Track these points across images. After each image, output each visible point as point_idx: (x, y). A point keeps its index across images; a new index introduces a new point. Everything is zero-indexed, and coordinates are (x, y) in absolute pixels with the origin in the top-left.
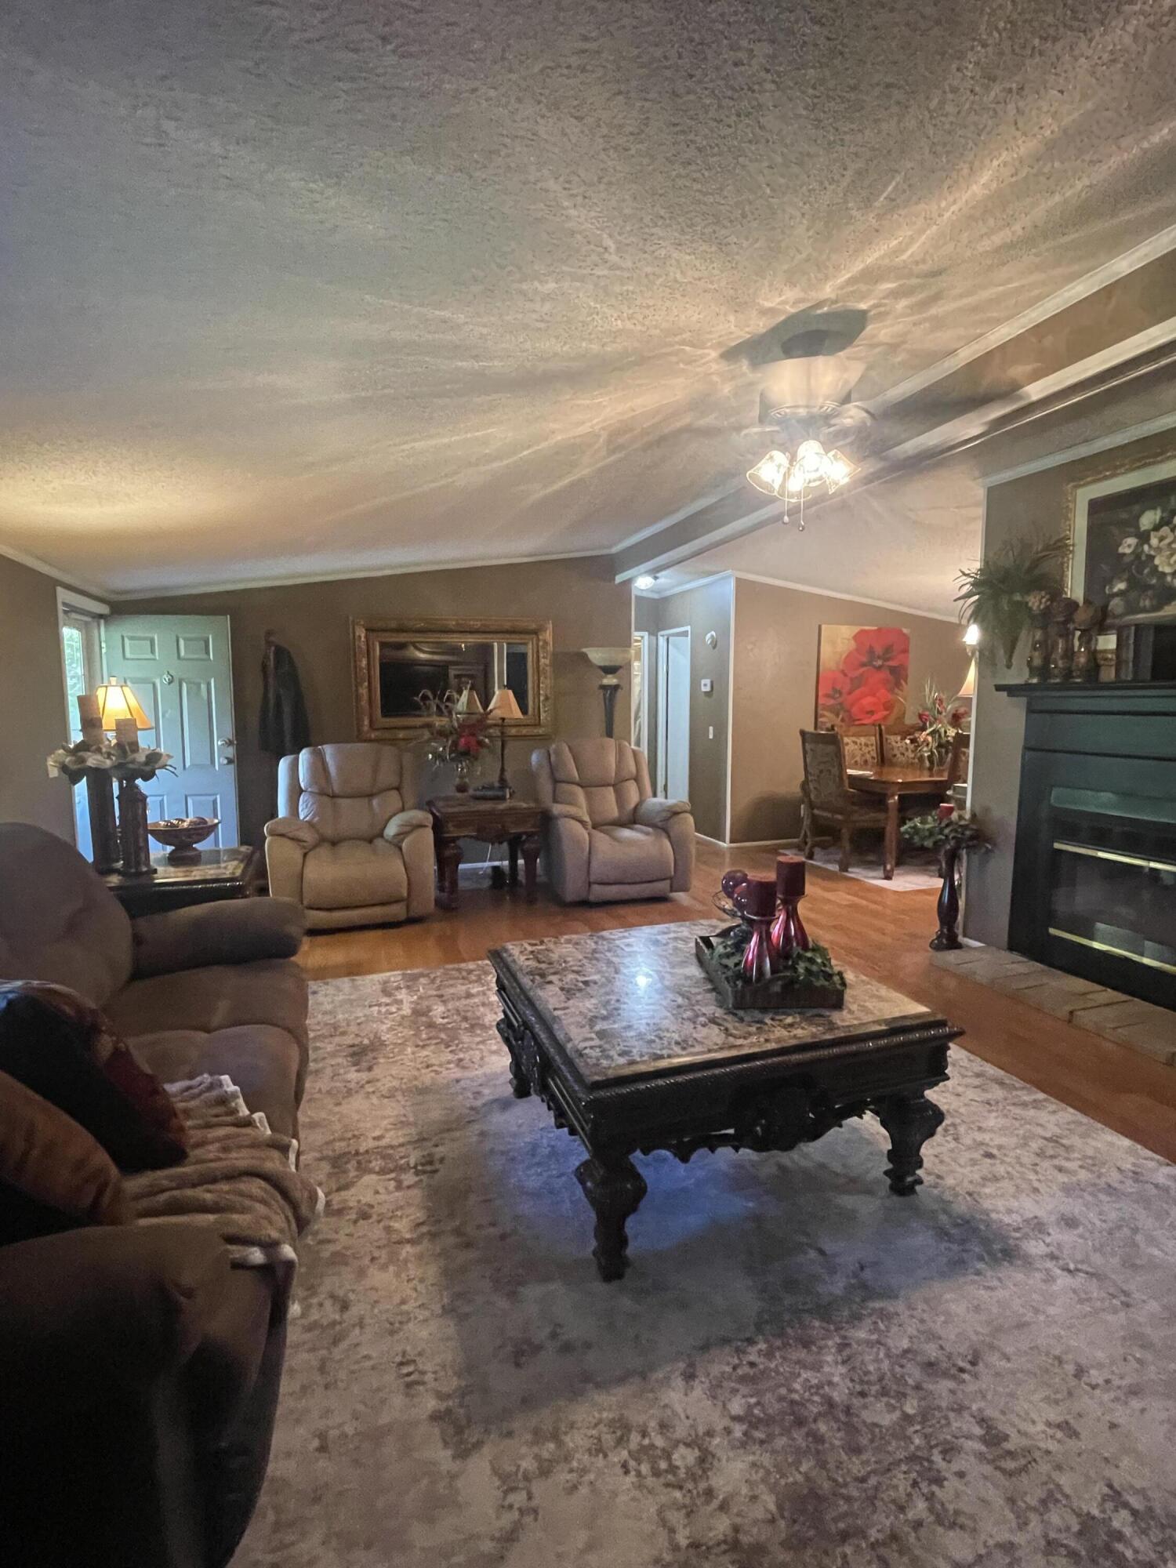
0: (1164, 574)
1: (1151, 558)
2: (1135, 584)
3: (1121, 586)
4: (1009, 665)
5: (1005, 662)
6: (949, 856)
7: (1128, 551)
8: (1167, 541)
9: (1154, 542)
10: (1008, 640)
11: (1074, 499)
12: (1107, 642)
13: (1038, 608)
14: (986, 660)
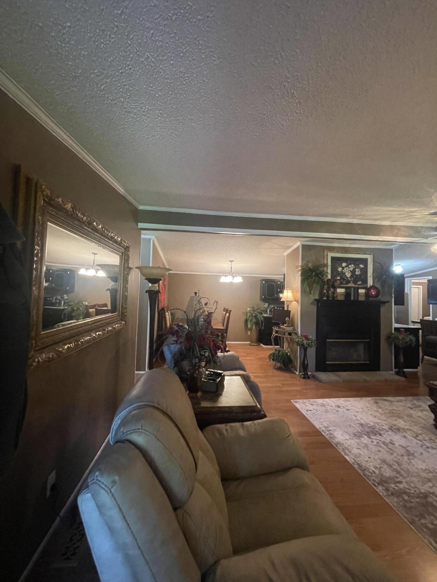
0: (347, 277)
1: (345, 273)
2: (341, 278)
3: (339, 278)
4: (311, 294)
5: (309, 292)
6: (305, 350)
7: (340, 270)
8: (348, 270)
9: (345, 270)
10: (311, 287)
11: (327, 255)
12: (340, 290)
13: (325, 280)
14: (303, 291)
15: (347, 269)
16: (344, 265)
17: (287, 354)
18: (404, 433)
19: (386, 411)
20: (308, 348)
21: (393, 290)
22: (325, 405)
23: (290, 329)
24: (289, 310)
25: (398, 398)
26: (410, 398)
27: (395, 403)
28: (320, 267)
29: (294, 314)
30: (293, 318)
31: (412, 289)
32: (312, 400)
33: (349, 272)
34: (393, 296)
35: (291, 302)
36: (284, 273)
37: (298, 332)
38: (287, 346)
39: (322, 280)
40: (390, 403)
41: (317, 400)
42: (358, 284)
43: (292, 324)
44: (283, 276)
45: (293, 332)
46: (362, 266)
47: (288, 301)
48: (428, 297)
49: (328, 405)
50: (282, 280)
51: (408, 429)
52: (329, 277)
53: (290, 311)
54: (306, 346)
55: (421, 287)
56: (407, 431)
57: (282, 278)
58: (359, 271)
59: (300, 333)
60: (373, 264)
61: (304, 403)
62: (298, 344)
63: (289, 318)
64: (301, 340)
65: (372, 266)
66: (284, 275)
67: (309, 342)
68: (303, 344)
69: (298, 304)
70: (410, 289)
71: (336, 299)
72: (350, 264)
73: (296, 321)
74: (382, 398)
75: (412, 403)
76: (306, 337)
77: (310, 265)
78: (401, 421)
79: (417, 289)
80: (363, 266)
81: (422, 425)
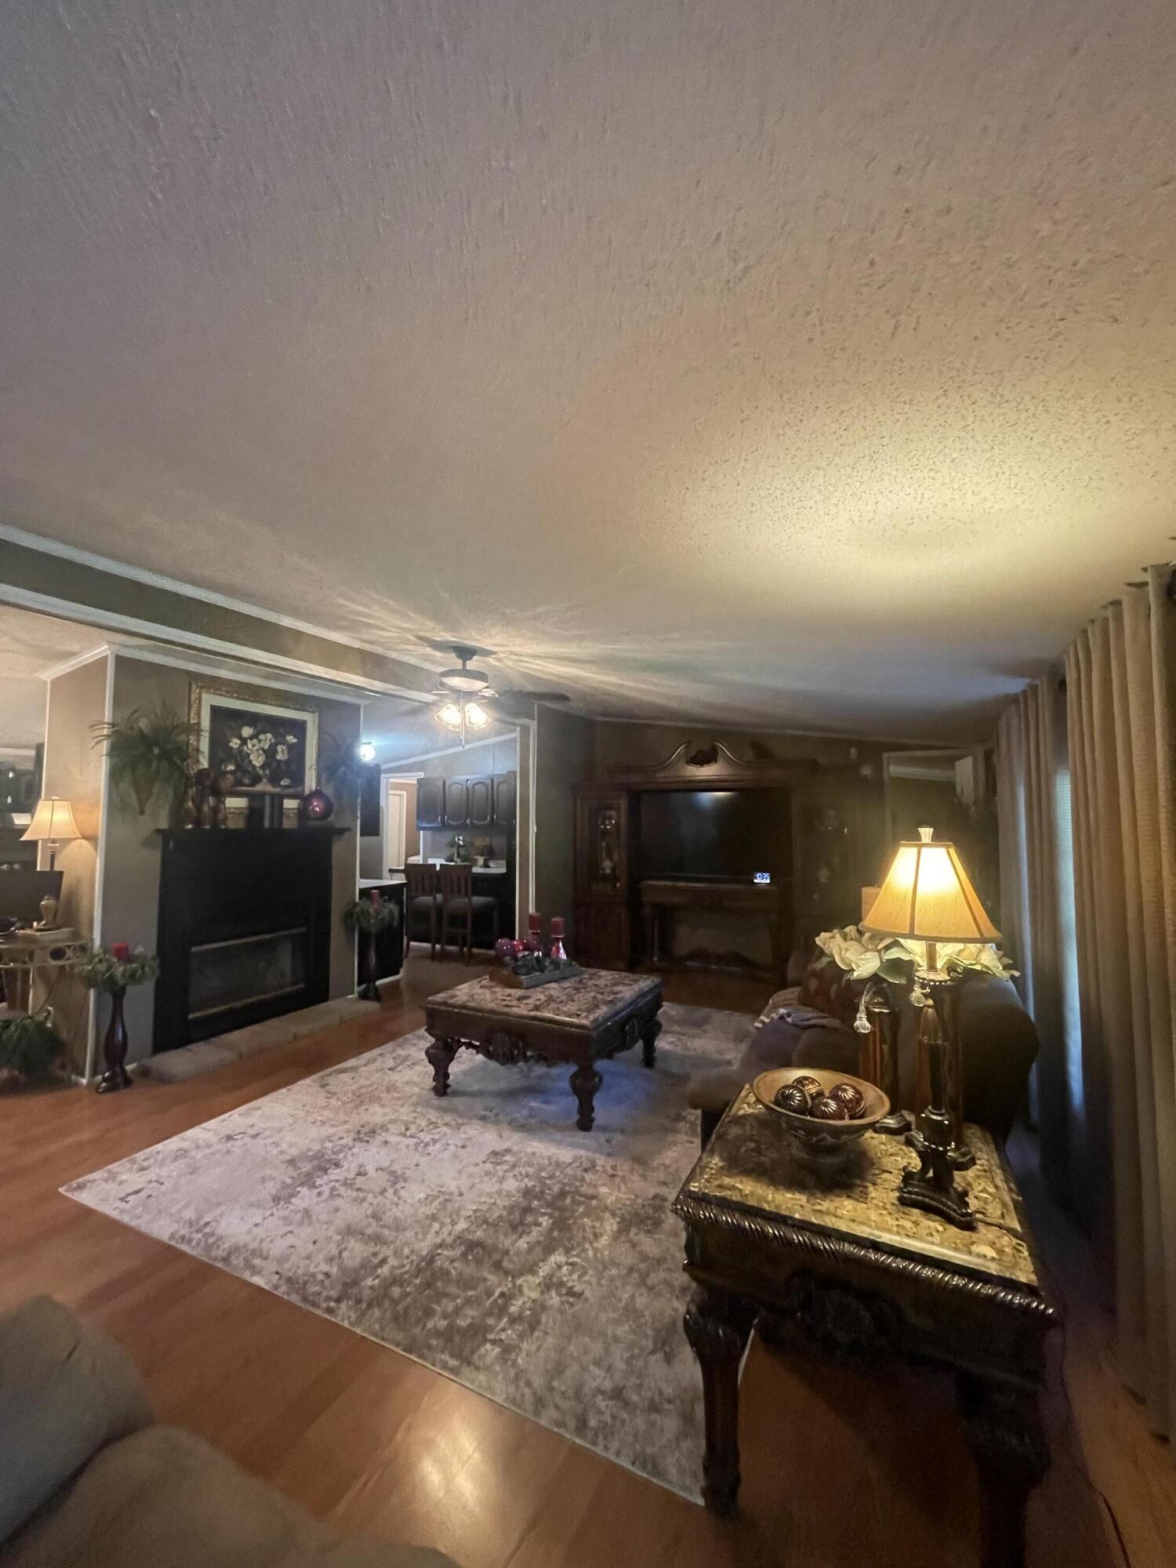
0: (255, 766)
1: (248, 755)
2: (238, 767)
4: (142, 812)
5: (137, 809)
6: (118, 995)
7: (236, 747)
8: (256, 747)
9: (250, 746)
10: (143, 791)
11: (200, 699)
12: (234, 803)
13: (192, 772)
14: (116, 807)
15: (254, 745)
16: (247, 731)
17: (41, 1025)
18: (383, 1134)
19: (345, 1099)
20: (129, 989)
21: (359, 800)
22: (186, 1151)
23: (59, 936)
24: (57, 868)
25: (367, 1055)
26: (390, 1046)
27: (364, 1069)
28: (174, 732)
29: (78, 881)
30: (73, 895)
31: (390, 797)
32: (140, 1156)
33: (261, 752)
34: (359, 814)
35: (67, 841)
36: (38, 740)
37: (92, 940)
38: (42, 997)
39: (180, 769)
40: (351, 1075)
41: (159, 1147)
42: (281, 786)
43: (68, 915)
44: (32, 753)
45: (69, 947)
46: (291, 739)
47: (54, 841)
48: (418, 816)
49: (198, 1147)
50: (30, 766)
51: (390, 1122)
52: (204, 763)
53: (61, 873)
54: (121, 981)
55: (405, 793)
56: (389, 1126)
57: (27, 758)
58: (286, 751)
59: (97, 942)
60: (319, 737)
61: (112, 1177)
62: (90, 981)
63: (57, 896)
64: (102, 967)
65: (315, 742)
66: (39, 748)
67: (134, 965)
68: (111, 979)
69: (96, 850)
70: (387, 798)
71: (223, 827)
72: (264, 732)
73: (85, 902)
74: (336, 1067)
75: (395, 1055)
76: (124, 955)
77: (143, 724)
78: (376, 1109)
79: (398, 797)
80: (295, 740)
81: (414, 1099)
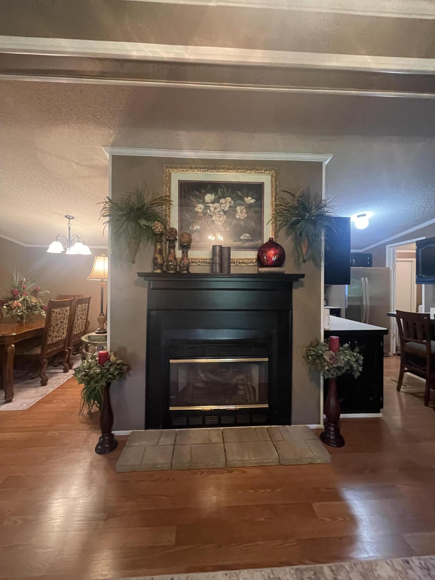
0: (217, 225)
1: (211, 216)
3: (198, 227)
4: (133, 262)
5: (130, 258)
7: (200, 211)
8: (218, 210)
9: (212, 209)
10: (133, 247)
11: (170, 176)
13: (157, 230)
15: (215, 209)
16: (209, 197)
31: (398, 263)
33: (221, 213)
42: (241, 240)
46: (249, 200)
48: (418, 272)
58: (245, 211)
71: (186, 272)
72: (224, 197)
79: (409, 263)
80: (253, 201)
